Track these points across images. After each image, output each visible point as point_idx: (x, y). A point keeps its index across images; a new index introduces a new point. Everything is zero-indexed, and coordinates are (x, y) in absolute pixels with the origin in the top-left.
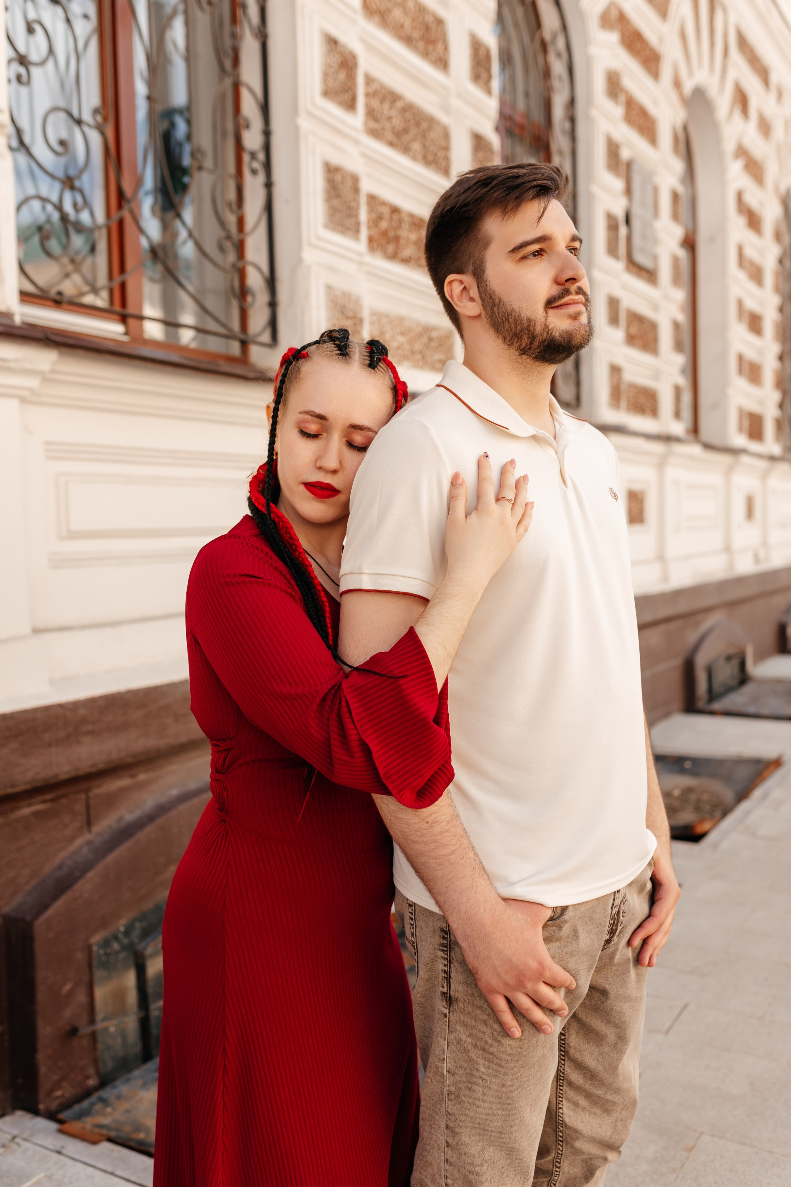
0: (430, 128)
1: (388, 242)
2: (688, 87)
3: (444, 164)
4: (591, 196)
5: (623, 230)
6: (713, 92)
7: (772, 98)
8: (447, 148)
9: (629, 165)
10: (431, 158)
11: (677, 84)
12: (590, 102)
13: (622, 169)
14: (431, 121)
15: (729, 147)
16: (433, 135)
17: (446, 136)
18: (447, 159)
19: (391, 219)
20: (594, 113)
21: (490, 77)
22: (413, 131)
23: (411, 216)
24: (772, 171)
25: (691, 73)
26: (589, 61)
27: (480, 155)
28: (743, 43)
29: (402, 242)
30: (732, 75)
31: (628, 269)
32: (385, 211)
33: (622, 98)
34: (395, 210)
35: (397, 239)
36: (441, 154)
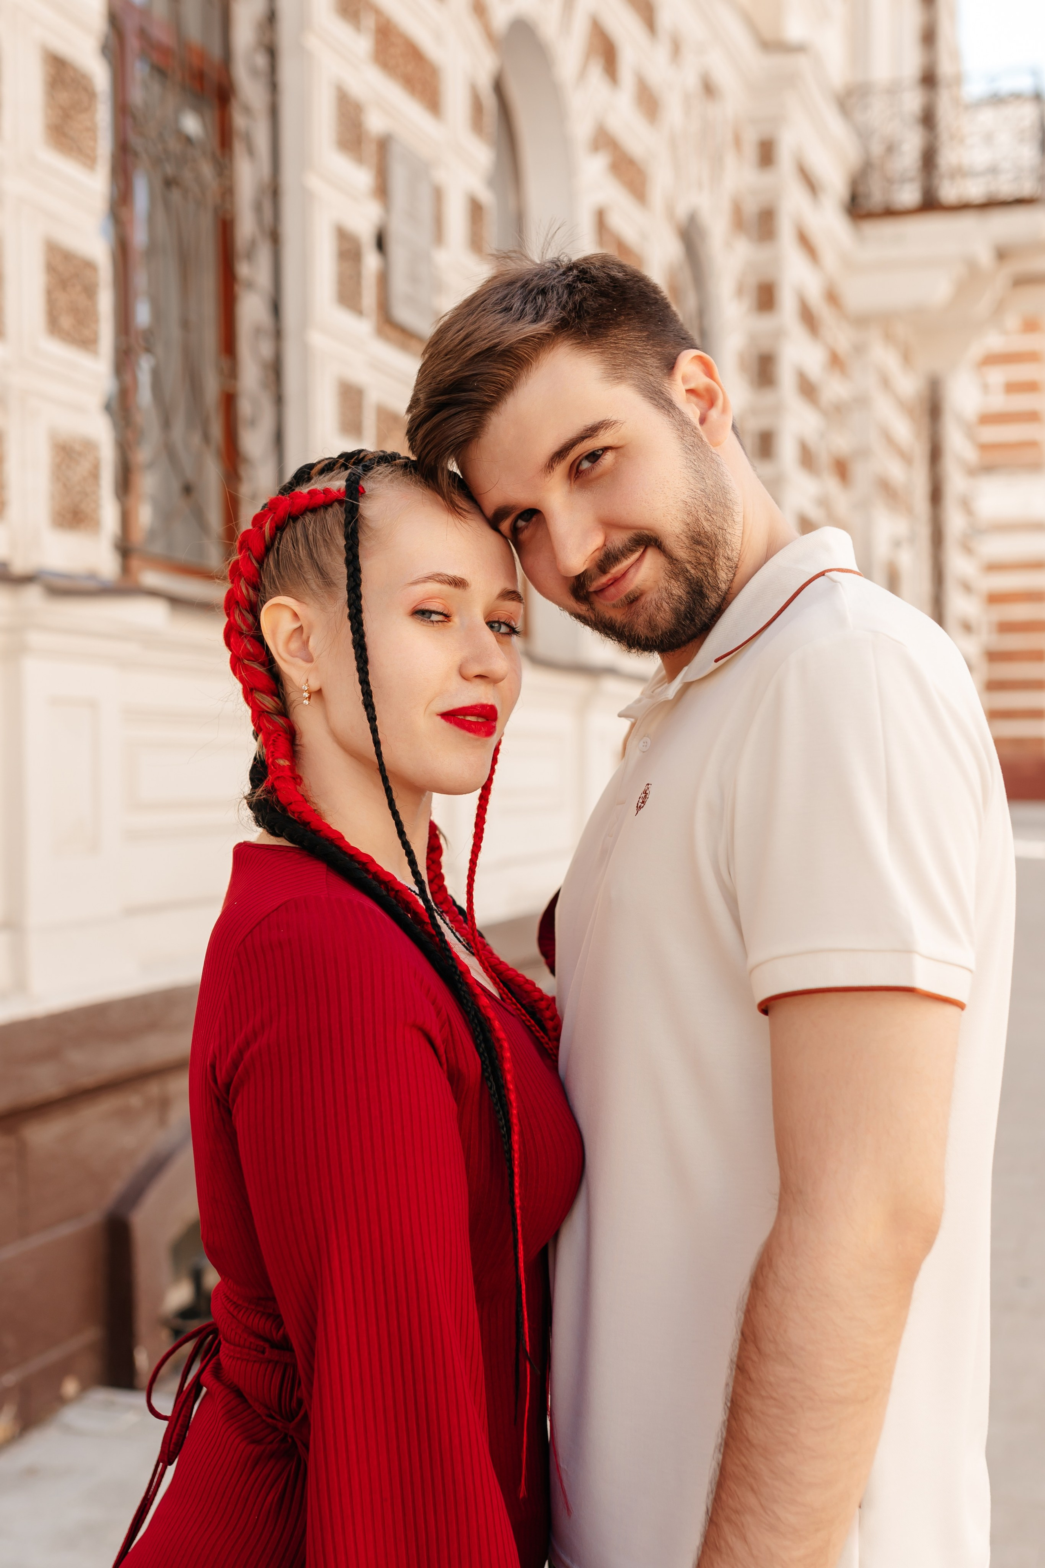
2: (502, 16)
4: (307, 195)
5: (371, 261)
6: (550, 29)
7: (661, 53)
9: (384, 145)
12: (304, 23)
13: (370, 150)
15: (581, 129)
20: (313, 42)
24: (660, 182)
27: (63, 97)
31: (380, 333)
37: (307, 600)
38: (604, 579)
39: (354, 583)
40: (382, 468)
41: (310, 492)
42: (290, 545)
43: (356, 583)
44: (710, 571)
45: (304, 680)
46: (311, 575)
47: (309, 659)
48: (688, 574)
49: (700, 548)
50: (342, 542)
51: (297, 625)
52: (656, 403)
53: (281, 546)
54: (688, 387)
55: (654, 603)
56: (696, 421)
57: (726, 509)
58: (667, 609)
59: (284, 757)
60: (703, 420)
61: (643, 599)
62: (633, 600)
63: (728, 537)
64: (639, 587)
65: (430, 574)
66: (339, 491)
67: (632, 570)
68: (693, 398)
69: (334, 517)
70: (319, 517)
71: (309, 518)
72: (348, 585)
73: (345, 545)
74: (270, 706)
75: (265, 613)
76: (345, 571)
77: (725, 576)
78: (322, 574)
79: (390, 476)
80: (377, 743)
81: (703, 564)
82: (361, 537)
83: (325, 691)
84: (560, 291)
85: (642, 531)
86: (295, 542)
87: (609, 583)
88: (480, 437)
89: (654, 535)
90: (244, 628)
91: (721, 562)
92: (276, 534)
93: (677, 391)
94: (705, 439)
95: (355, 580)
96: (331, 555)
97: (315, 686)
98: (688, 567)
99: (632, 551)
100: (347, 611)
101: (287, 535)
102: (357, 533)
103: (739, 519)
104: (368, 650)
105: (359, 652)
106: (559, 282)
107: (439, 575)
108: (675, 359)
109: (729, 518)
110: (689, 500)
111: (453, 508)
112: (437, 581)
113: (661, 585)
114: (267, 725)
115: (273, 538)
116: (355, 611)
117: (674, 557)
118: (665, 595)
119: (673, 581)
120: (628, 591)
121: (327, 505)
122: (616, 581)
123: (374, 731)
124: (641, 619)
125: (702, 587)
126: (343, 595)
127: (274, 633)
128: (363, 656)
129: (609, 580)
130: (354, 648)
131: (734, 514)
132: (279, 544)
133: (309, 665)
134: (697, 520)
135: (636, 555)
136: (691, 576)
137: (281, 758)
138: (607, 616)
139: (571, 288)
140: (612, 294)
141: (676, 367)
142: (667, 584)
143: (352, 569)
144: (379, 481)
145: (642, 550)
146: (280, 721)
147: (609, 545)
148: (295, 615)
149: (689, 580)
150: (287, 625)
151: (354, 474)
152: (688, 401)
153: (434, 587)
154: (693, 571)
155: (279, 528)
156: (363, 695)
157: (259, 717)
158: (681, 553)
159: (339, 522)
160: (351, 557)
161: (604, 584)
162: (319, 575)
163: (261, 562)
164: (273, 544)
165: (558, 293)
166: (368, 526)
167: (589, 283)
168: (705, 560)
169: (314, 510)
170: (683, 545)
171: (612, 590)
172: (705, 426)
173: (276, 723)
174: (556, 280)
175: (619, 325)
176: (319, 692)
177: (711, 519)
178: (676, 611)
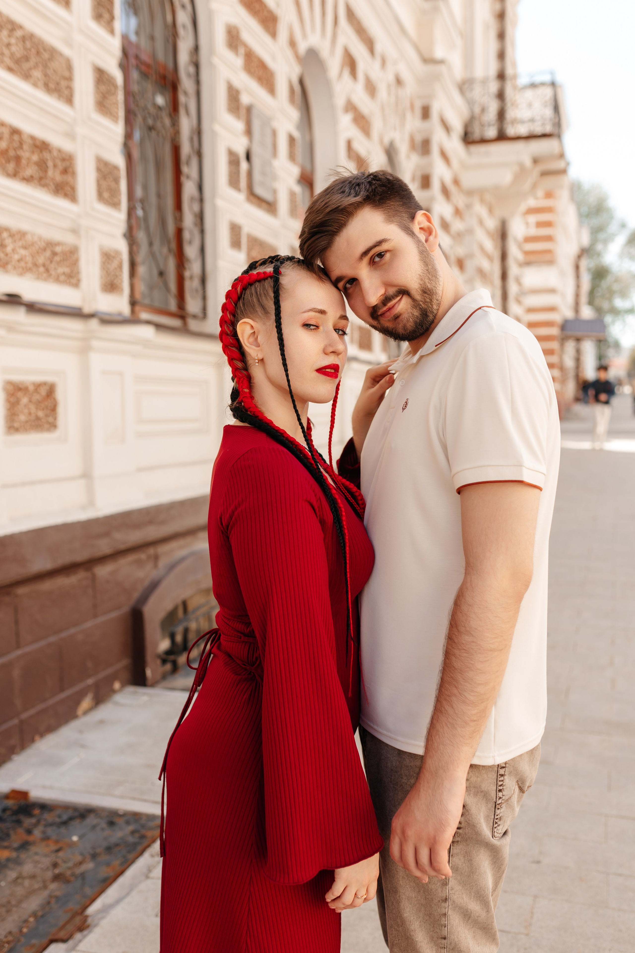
0: (52, 58)
1: (8, 161)
2: (302, 47)
3: (66, 92)
4: (214, 135)
5: (243, 166)
6: (325, 53)
7: (377, 64)
8: (70, 79)
9: (248, 110)
10: (52, 86)
11: (292, 44)
12: (212, 52)
13: (242, 112)
14: (53, 53)
15: (340, 102)
16: (54, 65)
17: (69, 67)
18: (70, 89)
19: (11, 140)
20: (216, 61)
21: (112, 18)
22: (33, 60)
23: (33, 138)
24: (377, 126)
25: (304, 36)
26: (210, 14)
27: (103, 88)
28: (351, 15)
29: (24, 162)
30: (341, 41)
31: (248, 200)
32: (6, 132)
33: (242, 51)
34: (15, 131)
35: (18, 159)
36: (63, 83)
37: (257, 320)
38: (385, 309)
39: (278, 312)
40: (288, 263)
41: (257, 273)
42: (249, 296)
43: (279, 312)
44: (430, 305)
45: (256, 355)
46: (259, 309)
47: (258, 346)
48: (421, 306)
49: (426, 295)
50: (272, 295)
51: (252, 331)
52: (407, 232)
53: (245, 297)
54: (420, 227)
55: (406, 319)
56: (424, 241)
57: (437, 279)
58: (412, 321)
59: (246, 388)
60: (426, 241)
61: (401, 317)
62: (397, 317)
63: (437, 291)
64: (399, 312)
65: (311, 308)
66: (270, 273)
67: (397, 305)
68: (422, 231)
69: (268, 284)
70: (262, 284)
71: (257, 284)
72: (275, 313)
73: (274, 296)
74: (240, 366)
75: (239, 326)
76: (274, 307)
77: (436, 307)
78: (263, 308)
79: (292, 266)
80: (288, 381)
81: (427, 302)
82: (281, 292)
83: (265, 360)
84: (366, 184)
85: (401, 287)
86: (252, 295)
87: (387, 310)
88: (331, 247)
89: (406, 289)
90: (229, 332)
91: (435, 301)
92: (243, 291)
93: (416, 228)
94: (428, 249)
95: (278, 311)
96: (267, 300)
97: (260, 357)
98: (421, 303)
99: (397, 296)
100: (275, 324)
101: (248, 292)
102: (279, 291)
103: (441, 283)
104: (284, 341)
105: (281, 342)
106: (365, 181)
107: (315, 308)
108: (415, 214)
109: (437, 283)
110: (421, 274)
111: (320, 279)
112: (314, 311)
113: (409, 311)
114: (239, 374)
115: (241, 293)
116: (278, 324)
117: (415, 299)
118: (411, 315)
119: (414, 309)
120: (395, 313)
121: (265, 279)
122: (390, 309)
123: (287, 375)
124: (400, 325)
125: (427, 312)
126: (273, 317)
127: (243, 334)
128: (282, 344)
129: (387, 309)
130: (278, 340)
131: (440, 281)
132: (244, 296)
133: (258, 348)
134: (425, 283)
135: (399, 298)
136: (422, 307)
137: (245, 388)
138: (386, 326)
139: (370, 183)
140: (388, 186)
141: (415, 218)
142: (412, 311)
143: (277, 306)
144: (287, 268)
145: (401, 296)
146: (245, 372)
147: (387, 294)
148: (252, 327)
149: (421, 308)
150: (249, 331)
151: (277, 265)
152: (420, 232)
153: (312, 314)
154: (423, 305)
155: (244, 289)
156: (282, 360)
157: (235, 371)
158: (418, 297)
159: (271, 286)
160: (276, 301)
161: (385, 311)
162: (262, 309)
163: (236, 304)
164: (241, 296)
165: (365, 185)
166: (284, 288)
167: (377, 181)
168: (428, 300)
169: (259, 281)
170: (419, 293)
171: (388, 313)
172: (427, 243)
173: (242, 373)
174: (364, 180)
175: (390, 199)
176: (262, 360)
177: (431, 283)
178: (416, 323)
